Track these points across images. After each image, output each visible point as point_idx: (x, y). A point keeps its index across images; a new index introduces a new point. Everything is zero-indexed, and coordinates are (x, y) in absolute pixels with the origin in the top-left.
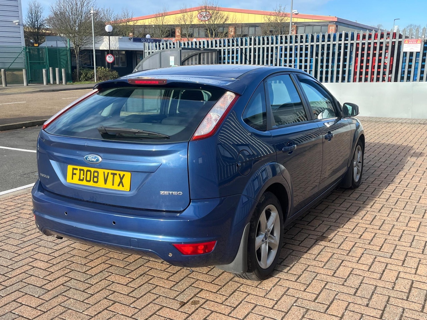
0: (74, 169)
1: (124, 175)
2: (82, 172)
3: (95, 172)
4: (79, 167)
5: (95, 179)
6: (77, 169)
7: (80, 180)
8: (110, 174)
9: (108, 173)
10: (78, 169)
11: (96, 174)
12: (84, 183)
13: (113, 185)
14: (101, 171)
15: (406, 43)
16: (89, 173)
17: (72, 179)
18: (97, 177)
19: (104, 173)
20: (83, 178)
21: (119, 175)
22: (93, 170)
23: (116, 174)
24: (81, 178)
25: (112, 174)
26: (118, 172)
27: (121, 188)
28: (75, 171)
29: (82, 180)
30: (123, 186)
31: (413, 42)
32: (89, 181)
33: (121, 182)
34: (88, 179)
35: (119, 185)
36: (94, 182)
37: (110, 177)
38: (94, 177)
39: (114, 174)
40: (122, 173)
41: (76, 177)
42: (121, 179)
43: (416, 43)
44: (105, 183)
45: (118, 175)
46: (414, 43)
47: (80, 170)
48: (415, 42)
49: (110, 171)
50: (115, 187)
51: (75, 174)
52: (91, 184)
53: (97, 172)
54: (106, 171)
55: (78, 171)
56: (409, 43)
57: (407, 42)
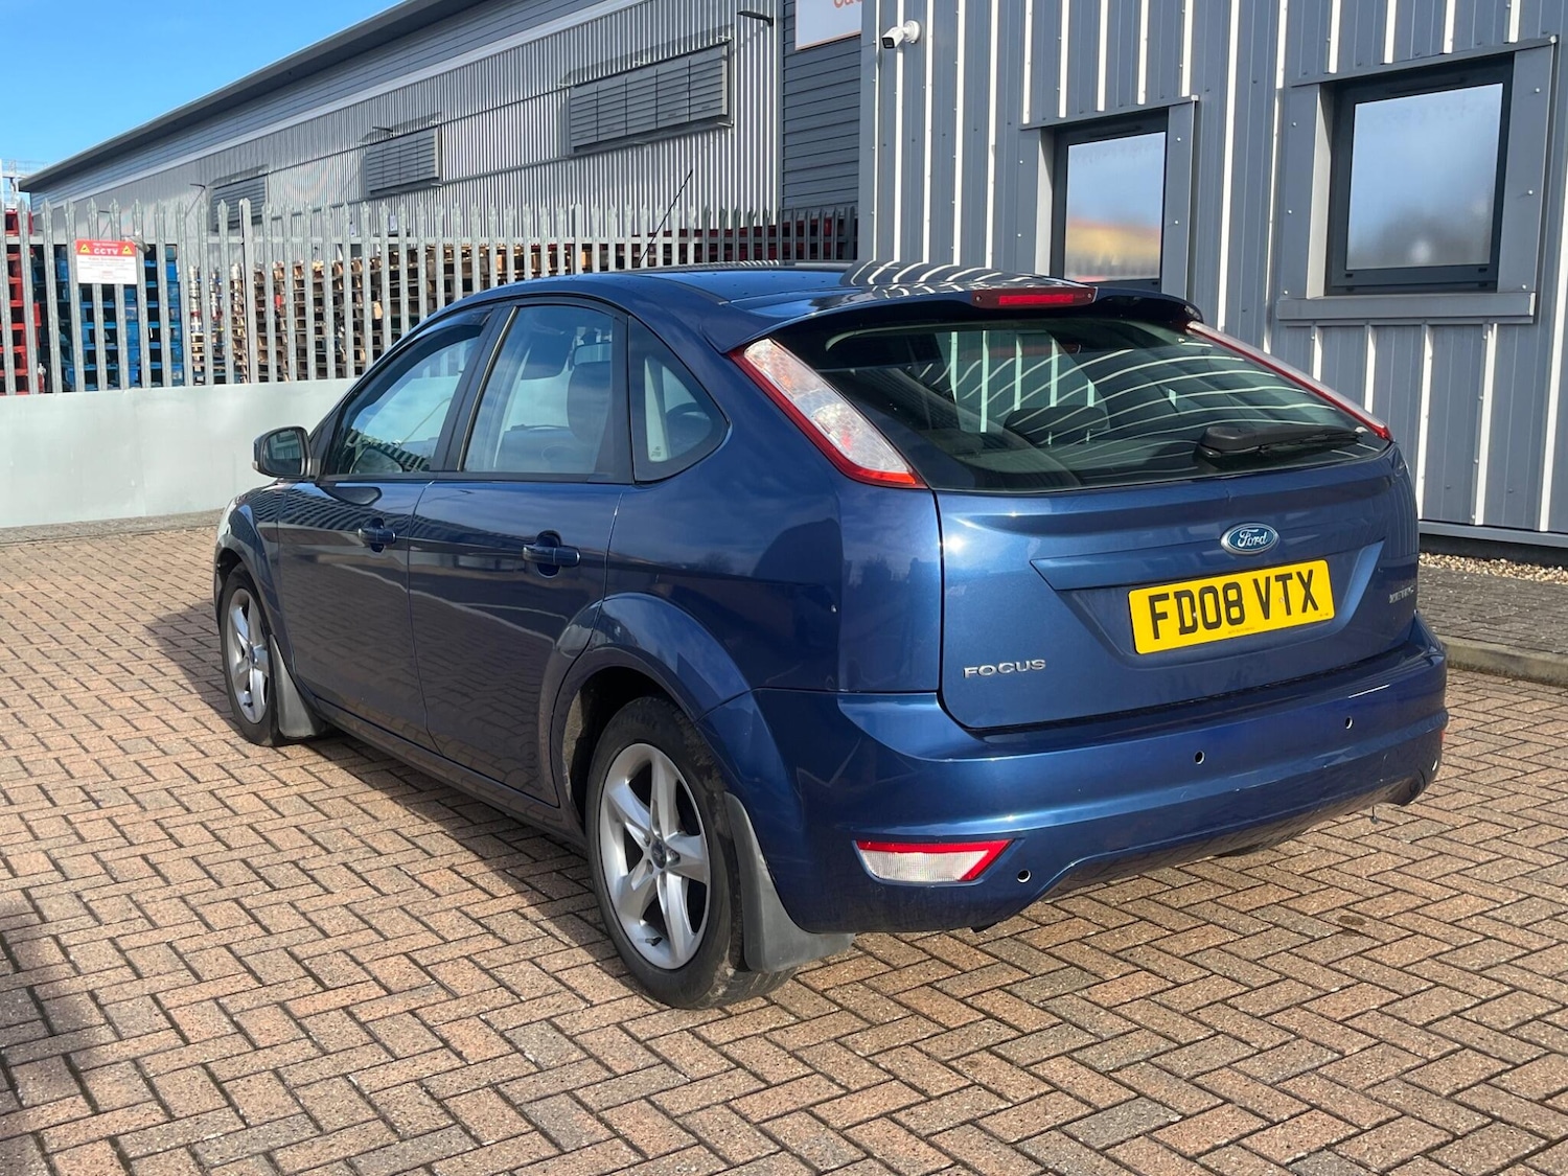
0: (1153, 600)
1: (1311, 573)
2: (1185, 601)
3: (1227, 587)
4: (1171, 589)
5: (1235, 613)
6: (1165, 597)
7: (1184, 630)
8: (1272, 580)
9: (1268, 579)
10: (1171, 596)
11: (1232, 595)
12: (1202, 636)
13: (1289, 612)
14: (1245, 579)
15: (82, 251)
16: (1209, 598)
17: (1157, 636)
18: (1239, 603)
19: (1256, 582)
20: (1195, 621)
21: (1299, 574)
22: (1218, 583)
23: (1289, 576)
24: (1189, 623)
25: (1278, 578)
26: (1292, 569)
27: (1311, 616)
28: (1160, 607)
29: (1193, 629)
30: (1316, 608)
31: (109, 250)
32: (1217, 624)
33: (1308, 597)
34: (1212, 618)
35: (1304, 610)
36: (1233, 622)
37: (1276, 588)
38: (1229, 605)
39: (1284, 579)
40: (1304, 568)
41: (1169, 627)
42: (1307, 585)
43: (120, 254)
44: (1267, 615)
45: (1295, 576)
46: (112, 254)
47: (1179, 595)
48: (115, 252)
49: (1273, 572)
50: (1299, 618)
51: (1164, 616)
52: (1225, 632)
53: (1236, 586)
54: (1261, 575)
55: (1172, 601)
56: (93, 254)
57: (87, 251)
